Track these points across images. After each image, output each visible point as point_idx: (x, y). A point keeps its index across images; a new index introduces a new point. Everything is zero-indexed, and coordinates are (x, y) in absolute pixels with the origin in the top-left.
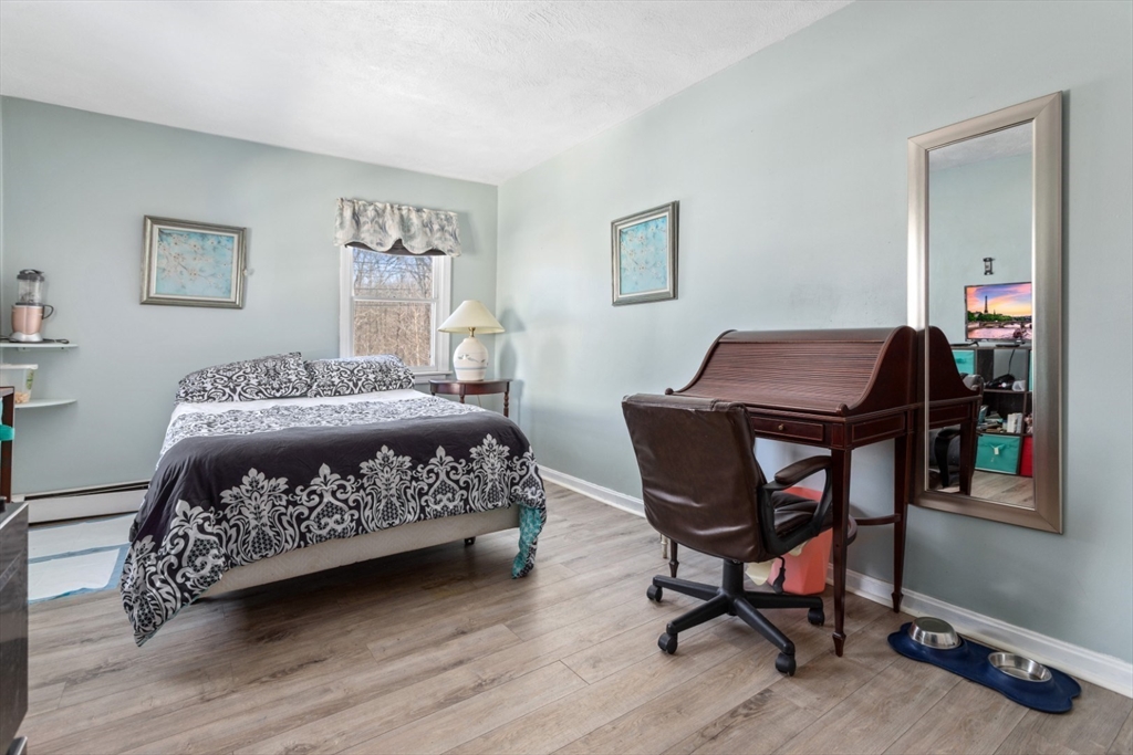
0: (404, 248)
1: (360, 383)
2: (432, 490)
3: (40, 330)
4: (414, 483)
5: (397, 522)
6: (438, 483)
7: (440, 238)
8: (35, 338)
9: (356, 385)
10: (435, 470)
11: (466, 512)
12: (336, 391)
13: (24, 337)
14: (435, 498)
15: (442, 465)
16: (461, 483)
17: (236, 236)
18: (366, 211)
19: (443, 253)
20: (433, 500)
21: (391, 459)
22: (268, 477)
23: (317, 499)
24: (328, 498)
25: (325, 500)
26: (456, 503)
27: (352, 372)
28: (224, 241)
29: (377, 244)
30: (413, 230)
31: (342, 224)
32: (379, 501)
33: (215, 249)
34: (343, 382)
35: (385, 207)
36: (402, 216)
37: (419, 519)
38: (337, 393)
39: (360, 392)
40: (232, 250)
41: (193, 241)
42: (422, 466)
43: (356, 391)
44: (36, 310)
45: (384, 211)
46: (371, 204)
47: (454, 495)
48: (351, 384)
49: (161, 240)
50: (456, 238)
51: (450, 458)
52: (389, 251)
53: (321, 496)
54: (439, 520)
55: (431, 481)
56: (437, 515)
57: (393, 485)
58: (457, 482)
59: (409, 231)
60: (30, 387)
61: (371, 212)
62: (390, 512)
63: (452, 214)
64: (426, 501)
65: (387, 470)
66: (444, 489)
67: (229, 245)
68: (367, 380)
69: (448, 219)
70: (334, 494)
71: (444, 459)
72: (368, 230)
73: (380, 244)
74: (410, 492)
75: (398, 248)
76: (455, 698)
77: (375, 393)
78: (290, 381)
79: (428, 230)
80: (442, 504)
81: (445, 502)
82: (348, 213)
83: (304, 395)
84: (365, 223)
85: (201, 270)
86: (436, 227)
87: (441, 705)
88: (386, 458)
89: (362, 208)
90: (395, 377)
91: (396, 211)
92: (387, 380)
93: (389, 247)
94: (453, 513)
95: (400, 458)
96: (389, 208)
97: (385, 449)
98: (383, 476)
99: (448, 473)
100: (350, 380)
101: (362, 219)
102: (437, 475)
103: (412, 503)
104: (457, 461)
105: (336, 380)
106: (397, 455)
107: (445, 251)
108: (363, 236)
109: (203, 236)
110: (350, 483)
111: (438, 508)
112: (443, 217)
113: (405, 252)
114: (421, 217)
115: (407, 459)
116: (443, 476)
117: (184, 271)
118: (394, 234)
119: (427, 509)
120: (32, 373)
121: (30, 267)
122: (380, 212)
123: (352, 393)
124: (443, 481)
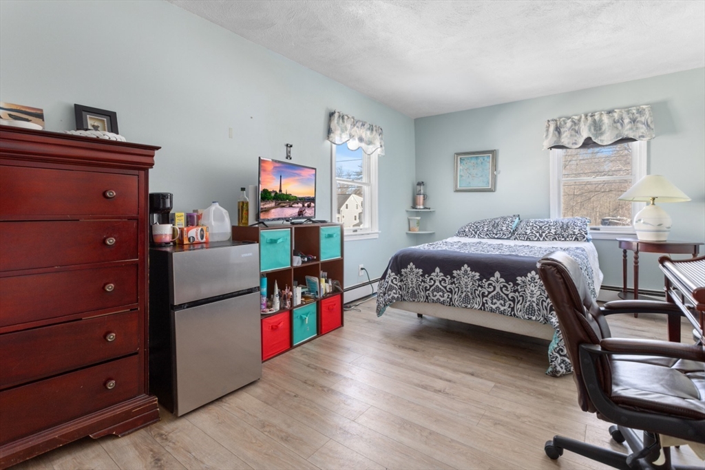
0: (595, 143)
1: (544, 235)
2: (490, 296)
3: (423, 205)
4: (480, 288)
5: (469, 306)
6: (495, 292)
7: (631, 129)
8: (422, 207)
9: (541, 236)
10: (493, 284)
11: (511, 315)
12: (527, 238)
13: (418, 207)
14: (492, 300)
15: (497, 282)
16: (510, 297)
17: (491, 155)
18: (566, 123)
19: (634, 140)
20: (490, 301)
21: (468, 272)
22: (416, 268)
23: (433, 282)
24: (437, 283)
25: (436, 284)
26: (505, 308)
27: (541, 227)
28: (486, 158)
29: (573, 144)
30: (604, 128)
31: (547, 136)
32: (462, 293)
33: (482, 163)
34: (532, 233)
35: (581, 118)
36: (594, 121)
37: (481, 309)
38: (528, 239)
39: (544, 240)
40: (489, 162)
41: (473, 161)
42: (485, 280)
43: (541, 239)
44: (422, 196)
45: (579, 120)
46: (568, 118)
47: (505, 303)
48: (538, 235)
49: (461, 162)
50: (648, 126)
51: (502, 280)
52: (581, 147)
53: (435, 282)
54: (492, 313)
55: (490, 290)
56: (492, 310)
57: (469, 286)
58: (507, 295)
59: (600, 129)
60: (418, 226)
61: (569, 123)
62: (466, 300)
63: (644, 107)
64: (486, 300)
65: (466, 277)
66: (498, 297)
67: (488, 160)
68: (549, 233)
69: (640, 112)
70: (440, 282)
71: (499, 279)
72: (567, 136)
73: (576, 144)
74: (477, 292)
75: (588, 143)
76: (425, 387)
77: (555, 241)
78: (502, 230)
79: (619, 125)
80: (496, 306)
81: (498, 304)
82: (552, 128)
83: (508, 239)
84: (564, 132)
85: (477, 174)
86: (627, 121)
87: (418, 385)
88: (466, 271)
89: (562, 123)
90: (571, 232)
91: (590, 119)
92: (565, 234)
93: (581, 144)
94: (503, 313)
95: (473, 273)
96: (583, 117)
97: (466, 266)
98: (464, 280)
99: (501, 289)
100: (537, 232)
101: (562, 130)
102: (495, 287)
103: (478, 299)
104: (507, 282)
105: (529, 232)
106: (472, 270)
107: (636, 138)
108: (562, 140)
109: (477, 157)
110: (448, 279)
111: (494, 307)
112: (635, 111)
113: (596, 145)
114: (613, 116)
115: (477, 274)
116: (498, 289)
117: (470, 176)
118: (585, 134)
119: (486, 305)
120: (419, 220)
121: (420, 181)
122: (576, 121)
123: (538, 240)
124: (498, 292)
